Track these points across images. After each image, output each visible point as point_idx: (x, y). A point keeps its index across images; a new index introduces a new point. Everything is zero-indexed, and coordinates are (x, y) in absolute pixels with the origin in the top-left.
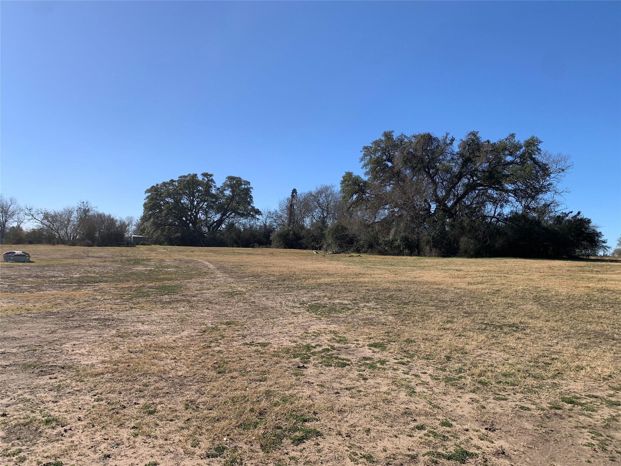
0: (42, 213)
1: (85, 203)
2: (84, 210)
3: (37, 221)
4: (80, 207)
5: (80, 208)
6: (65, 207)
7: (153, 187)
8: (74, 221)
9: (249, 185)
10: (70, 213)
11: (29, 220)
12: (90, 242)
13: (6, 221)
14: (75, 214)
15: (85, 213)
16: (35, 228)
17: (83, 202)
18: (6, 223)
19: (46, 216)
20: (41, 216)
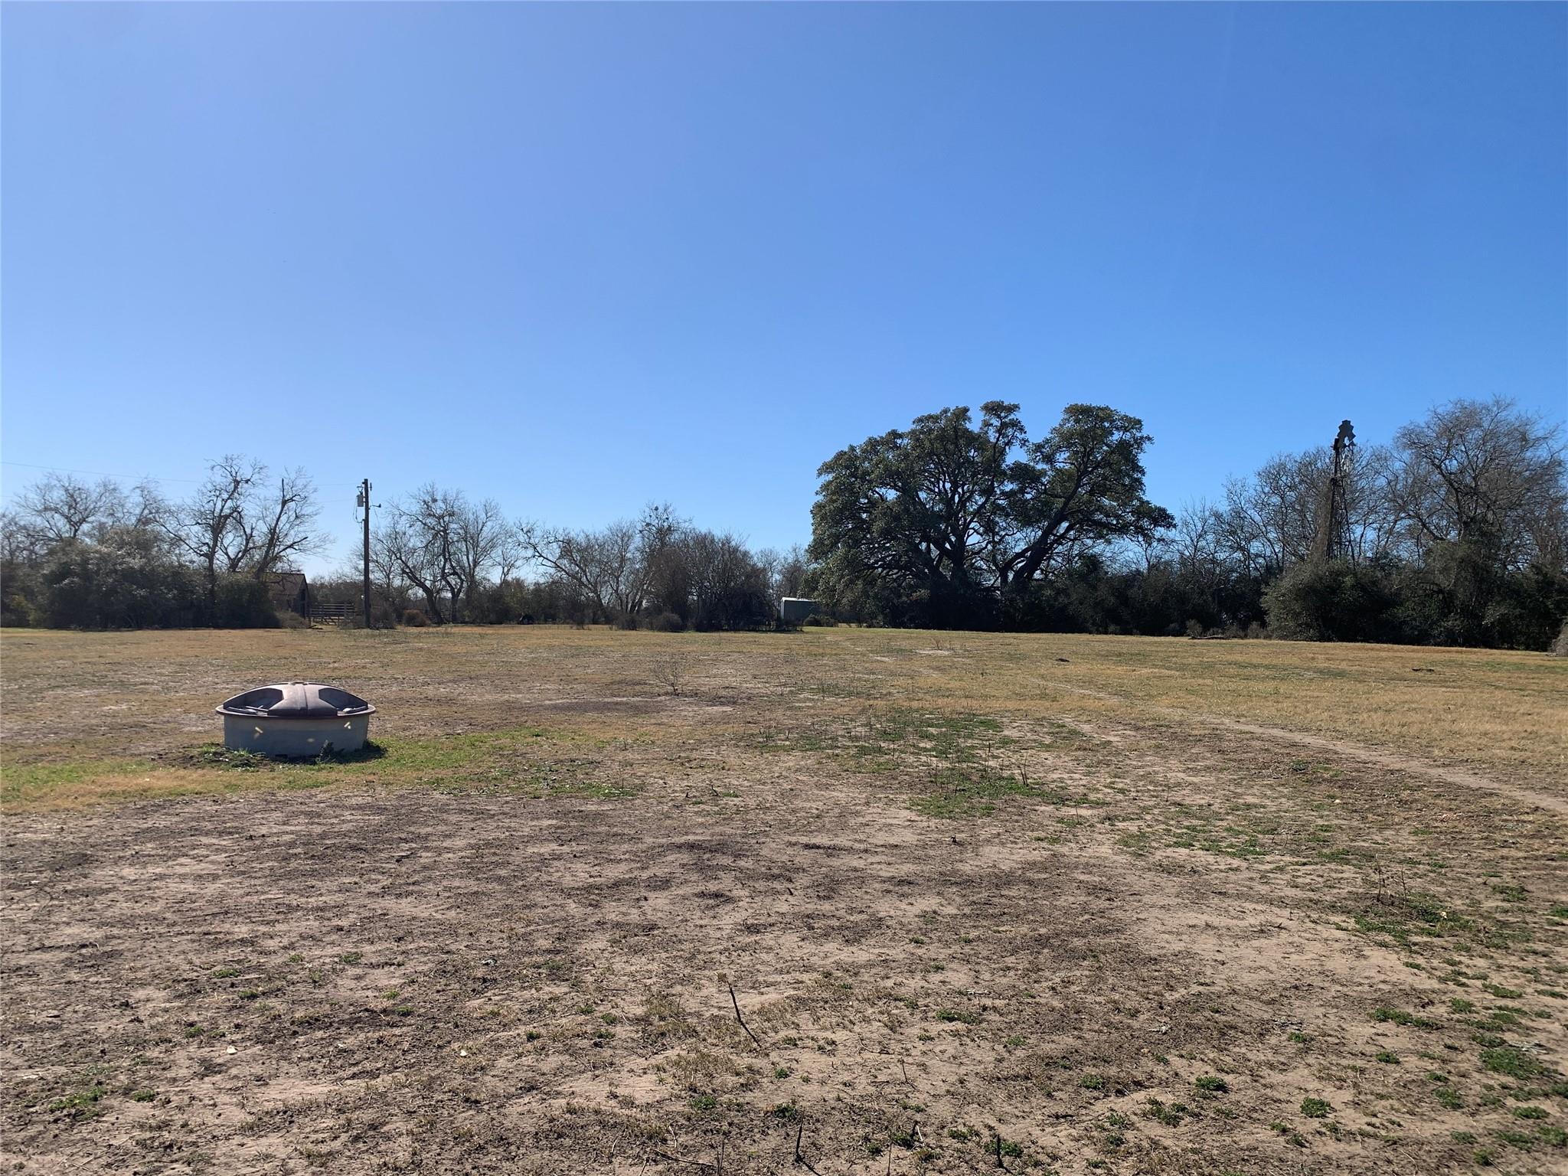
0: (556, 541)
1: (661, 510)
2: (660, 530)
3: (545, 562)
4: (648, 520)
5: (648, 524)
6: (612, 524)
7: (841, 454)
8: (633, 561)
9: (1140, 429)
10: (625, 537)
11: (527, 559)
12: (675, 617)
13: (476, 563)
14: (637, 541)
15: (662, 540)
16: (542, 580)
17: (657, 509)
18: (477, 569)
19: (568, 548)
20: (555, 550)
